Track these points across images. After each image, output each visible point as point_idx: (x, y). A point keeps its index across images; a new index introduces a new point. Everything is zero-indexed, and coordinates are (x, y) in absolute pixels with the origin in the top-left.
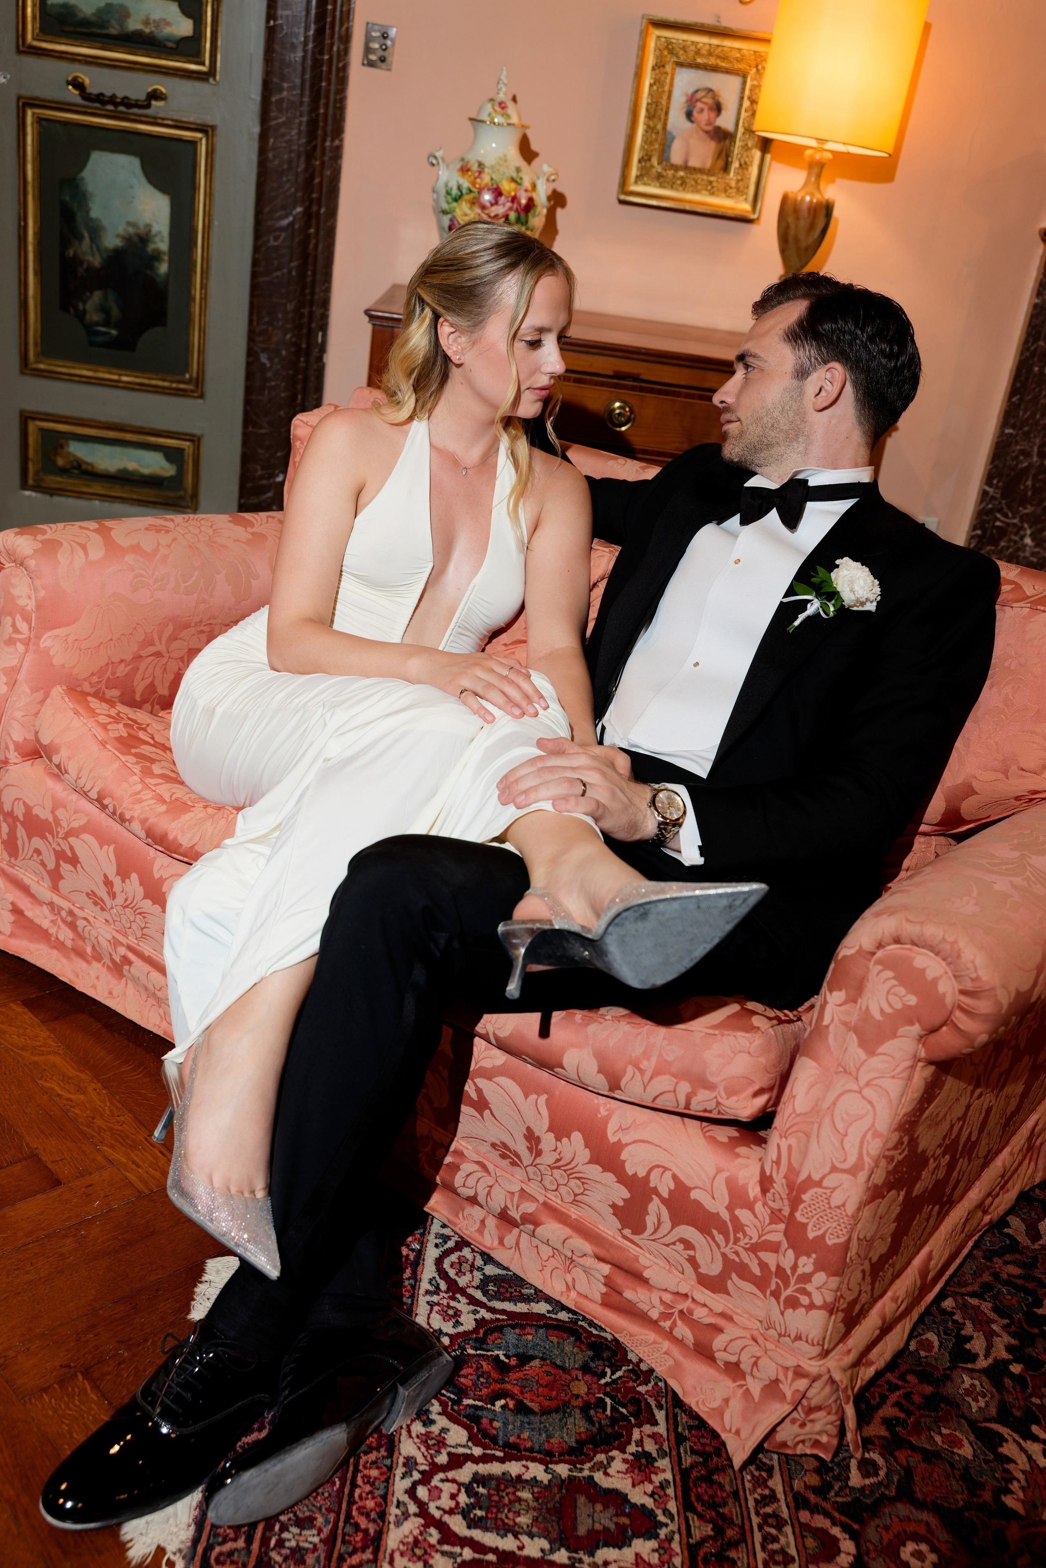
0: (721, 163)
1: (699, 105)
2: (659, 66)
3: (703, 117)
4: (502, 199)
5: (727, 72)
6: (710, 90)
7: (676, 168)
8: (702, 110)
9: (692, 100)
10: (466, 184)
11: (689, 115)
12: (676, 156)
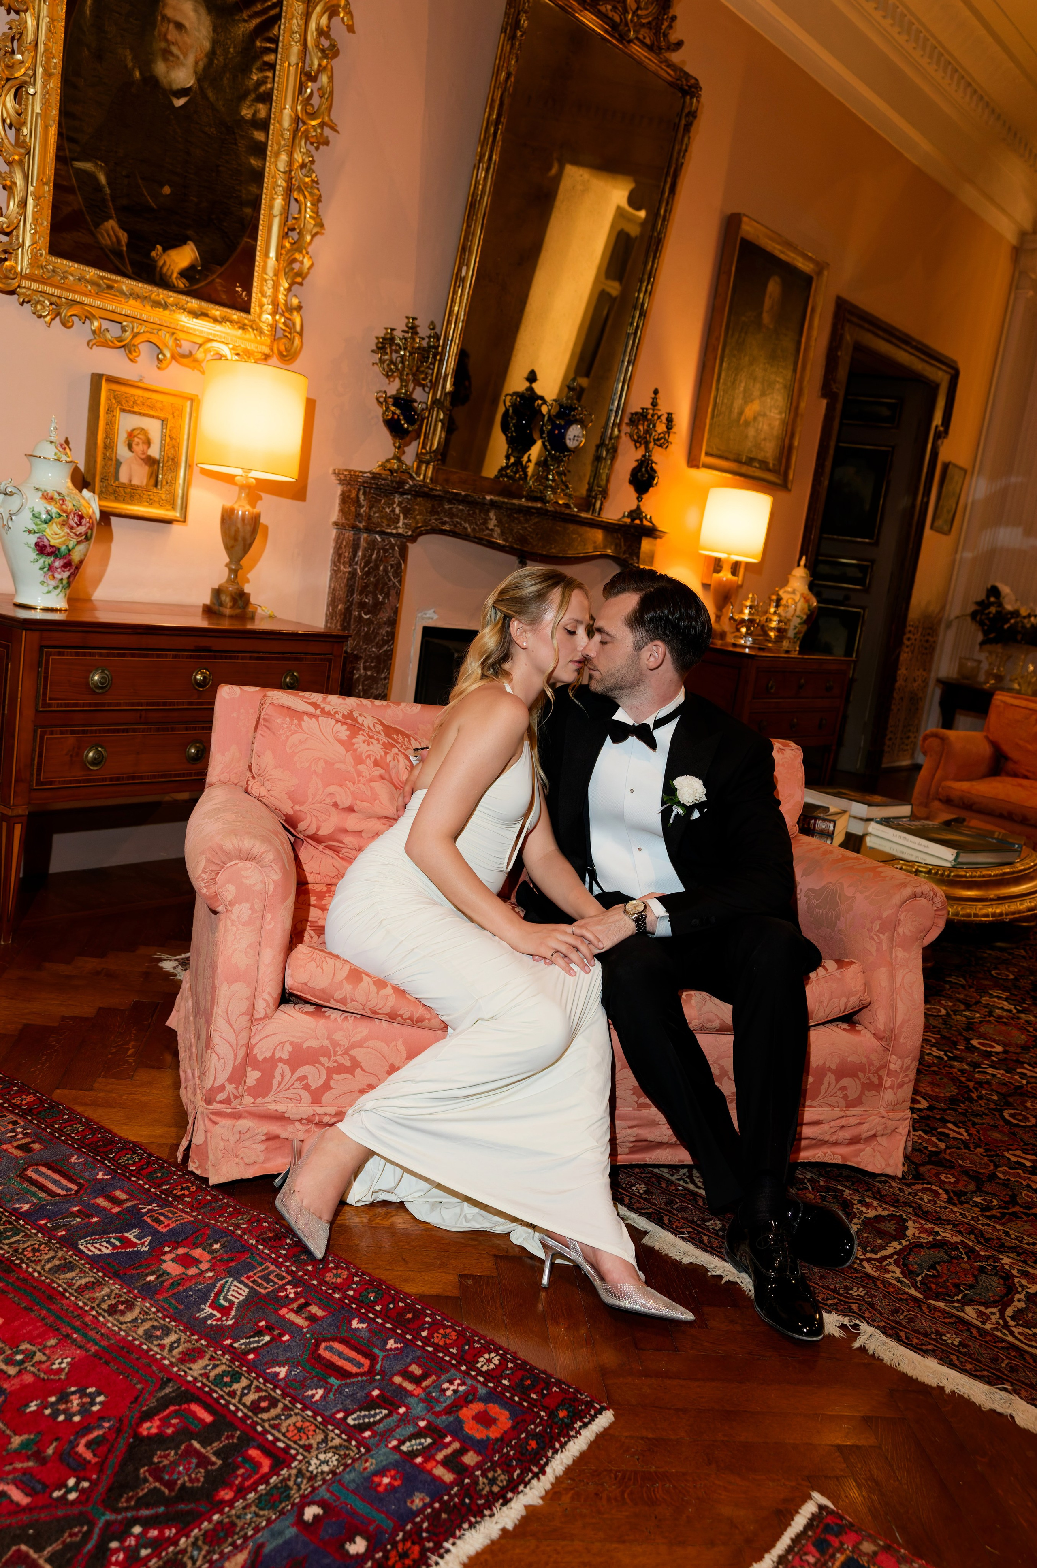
0: (152, 482)
1: (136, 440)
2: (110, 411)
3: (139, 448)
4: (84, 521)
5: (153, 417)
6: (143, 429)
7: (124, 487)
8: (138, 444)
9: (131, 435)
10: (54, 510)
11: (130, 447)
12: (123, 478)
